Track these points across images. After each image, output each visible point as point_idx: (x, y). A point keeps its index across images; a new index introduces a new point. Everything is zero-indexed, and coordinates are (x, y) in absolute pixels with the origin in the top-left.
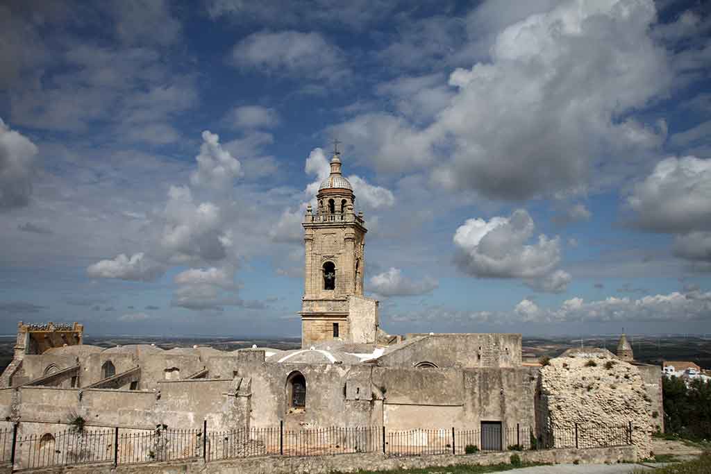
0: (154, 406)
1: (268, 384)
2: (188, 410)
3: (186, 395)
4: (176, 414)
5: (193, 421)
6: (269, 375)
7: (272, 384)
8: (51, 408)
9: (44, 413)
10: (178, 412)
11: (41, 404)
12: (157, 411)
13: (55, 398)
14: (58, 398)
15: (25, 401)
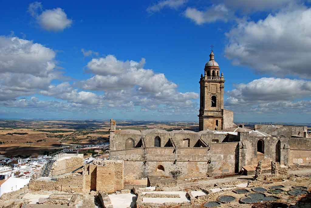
0: (207, 153)
1: (251, 144)
2: (221, 154)
3: (220, 148)
4: (216, 156)
5: (223, 158)
6: (252, 141)
7: (252, 144)
8: (162, 156)
9: (158, 157)
10: (217, 155)
11: (157, 154)
12: (208, 155)
13: (163, 151)
14: (165, 151)
15: (149, 153)
